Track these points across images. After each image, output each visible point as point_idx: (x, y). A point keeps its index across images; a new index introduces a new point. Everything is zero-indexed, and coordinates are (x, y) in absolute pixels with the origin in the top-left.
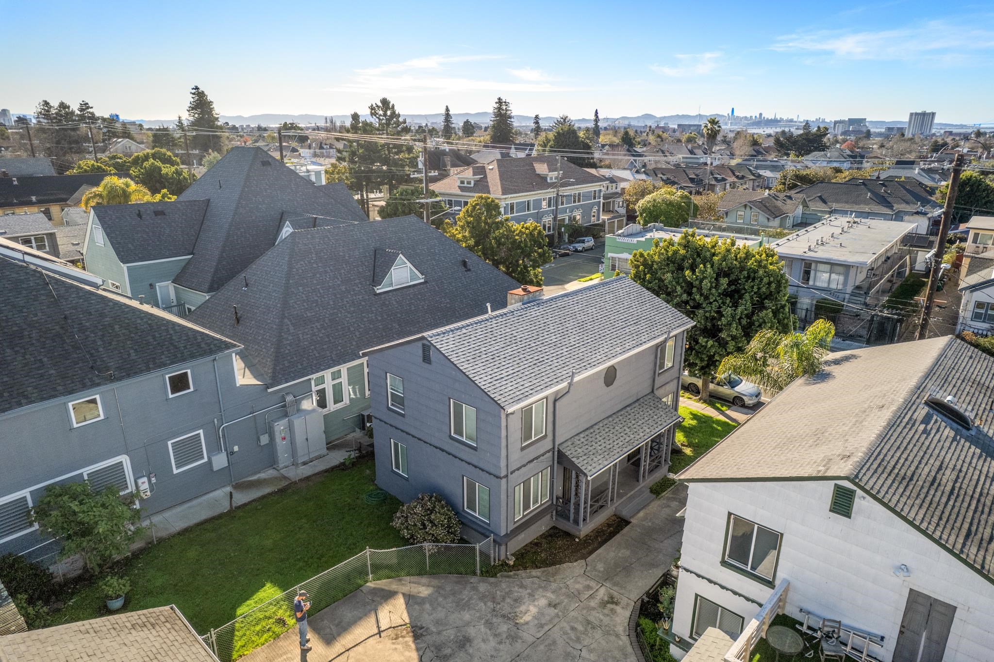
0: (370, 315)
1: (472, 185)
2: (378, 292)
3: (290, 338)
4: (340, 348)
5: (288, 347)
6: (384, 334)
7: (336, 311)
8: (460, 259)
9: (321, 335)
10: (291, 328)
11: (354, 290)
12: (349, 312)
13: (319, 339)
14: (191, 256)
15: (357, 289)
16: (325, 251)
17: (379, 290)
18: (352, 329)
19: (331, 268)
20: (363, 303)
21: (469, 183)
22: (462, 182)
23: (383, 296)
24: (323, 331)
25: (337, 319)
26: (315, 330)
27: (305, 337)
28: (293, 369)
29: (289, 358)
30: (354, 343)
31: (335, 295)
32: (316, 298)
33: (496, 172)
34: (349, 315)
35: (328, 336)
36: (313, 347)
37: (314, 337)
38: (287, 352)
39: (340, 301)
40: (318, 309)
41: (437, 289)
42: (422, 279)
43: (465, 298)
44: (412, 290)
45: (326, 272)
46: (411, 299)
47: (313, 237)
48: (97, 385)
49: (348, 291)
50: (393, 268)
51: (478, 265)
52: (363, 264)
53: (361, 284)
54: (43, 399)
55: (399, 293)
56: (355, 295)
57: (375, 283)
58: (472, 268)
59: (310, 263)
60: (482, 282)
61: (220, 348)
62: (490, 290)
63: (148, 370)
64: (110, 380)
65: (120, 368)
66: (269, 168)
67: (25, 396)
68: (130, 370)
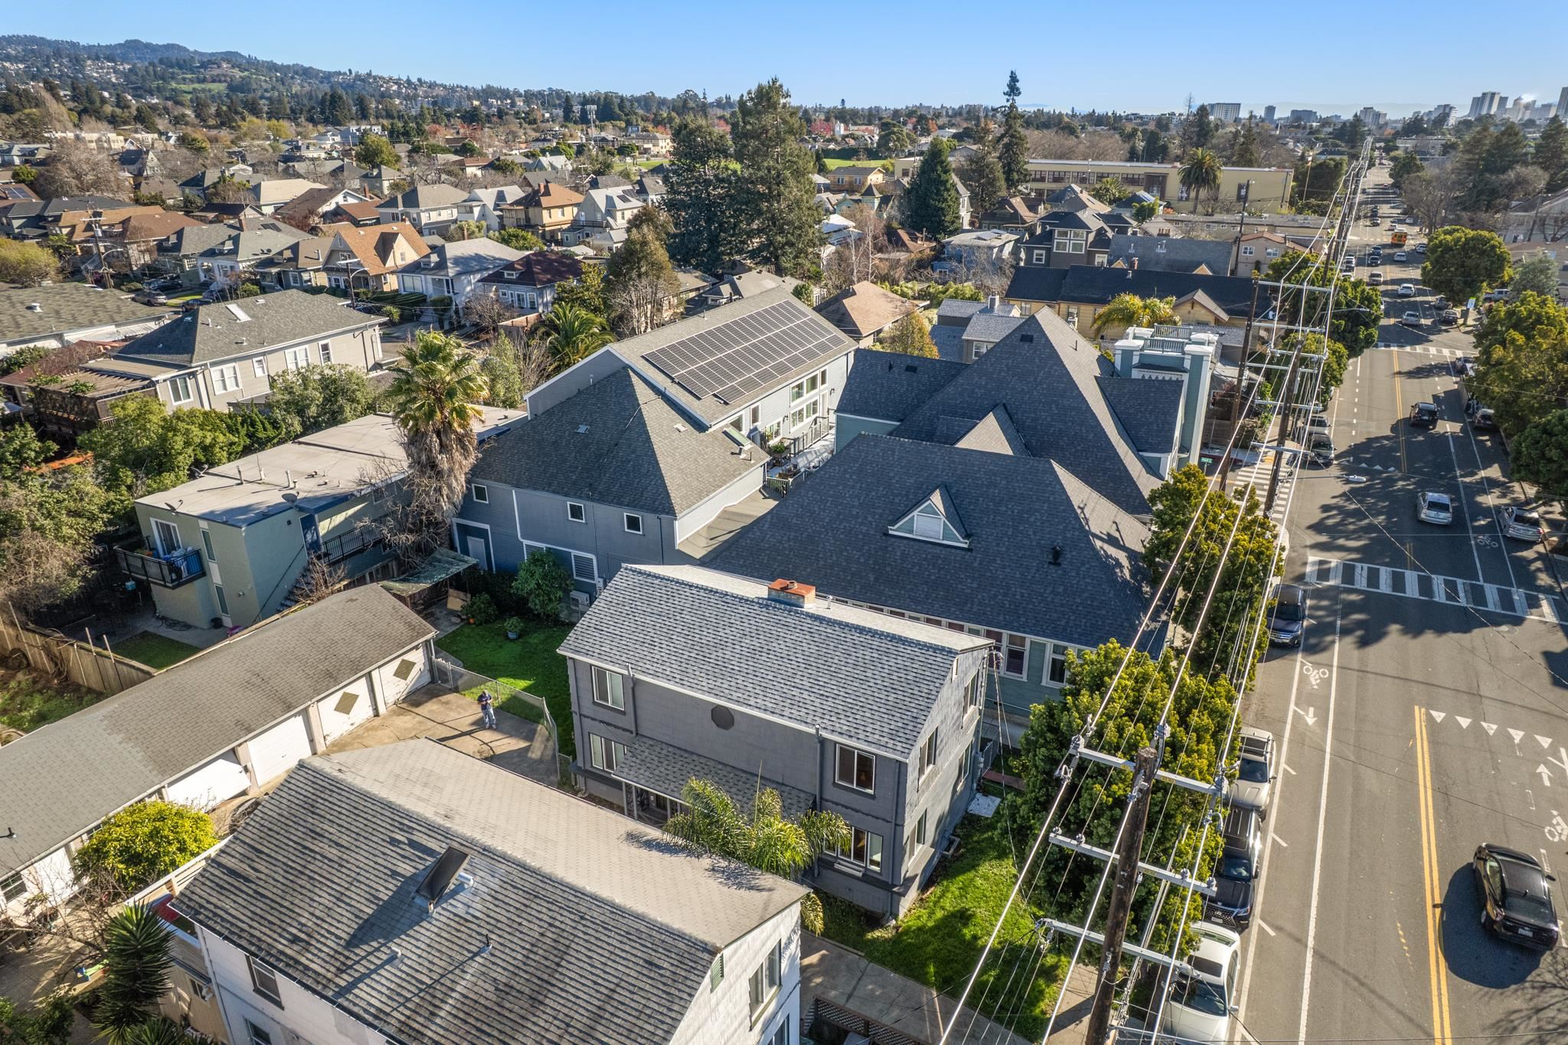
2: (890, 532)
7: (823, 530)
11: (866, 518)
12: (834, 538)
15: (870, 519)
17: (892, 531)
19: (864, 485)
20: (861, 536)
23: (893, 540)
24: (791, 543)
25: (816, 538)
31: (838, 515)
34: (832, 541)
35: (791, 550)
37: (778, 545)
39: (838, 523)
41: (977, 564)
42: (963, 544)
43: (1005, 595)
44: (938, 550)
45: (853, 487)
46: (925, 559)
47: (875, 445)
48: (580, 497)
49: (857, 516)
50: (915, 513)
51: (1083, 564)
52: (907, 495)
53: (881, 515)
54: (553, 492)
55: (916, 546)
56: (861, 524)
57: (894, 522)
58: (1065, 564)
59: (845, 471)
60: (1061, 589)
61: (663, 512)
62: (1062, 605)
63: (610, 503)
64: (589, 498)
65: (600, 493)
66: (1026, 345)
67: (550, 485)
68: (602, 498)
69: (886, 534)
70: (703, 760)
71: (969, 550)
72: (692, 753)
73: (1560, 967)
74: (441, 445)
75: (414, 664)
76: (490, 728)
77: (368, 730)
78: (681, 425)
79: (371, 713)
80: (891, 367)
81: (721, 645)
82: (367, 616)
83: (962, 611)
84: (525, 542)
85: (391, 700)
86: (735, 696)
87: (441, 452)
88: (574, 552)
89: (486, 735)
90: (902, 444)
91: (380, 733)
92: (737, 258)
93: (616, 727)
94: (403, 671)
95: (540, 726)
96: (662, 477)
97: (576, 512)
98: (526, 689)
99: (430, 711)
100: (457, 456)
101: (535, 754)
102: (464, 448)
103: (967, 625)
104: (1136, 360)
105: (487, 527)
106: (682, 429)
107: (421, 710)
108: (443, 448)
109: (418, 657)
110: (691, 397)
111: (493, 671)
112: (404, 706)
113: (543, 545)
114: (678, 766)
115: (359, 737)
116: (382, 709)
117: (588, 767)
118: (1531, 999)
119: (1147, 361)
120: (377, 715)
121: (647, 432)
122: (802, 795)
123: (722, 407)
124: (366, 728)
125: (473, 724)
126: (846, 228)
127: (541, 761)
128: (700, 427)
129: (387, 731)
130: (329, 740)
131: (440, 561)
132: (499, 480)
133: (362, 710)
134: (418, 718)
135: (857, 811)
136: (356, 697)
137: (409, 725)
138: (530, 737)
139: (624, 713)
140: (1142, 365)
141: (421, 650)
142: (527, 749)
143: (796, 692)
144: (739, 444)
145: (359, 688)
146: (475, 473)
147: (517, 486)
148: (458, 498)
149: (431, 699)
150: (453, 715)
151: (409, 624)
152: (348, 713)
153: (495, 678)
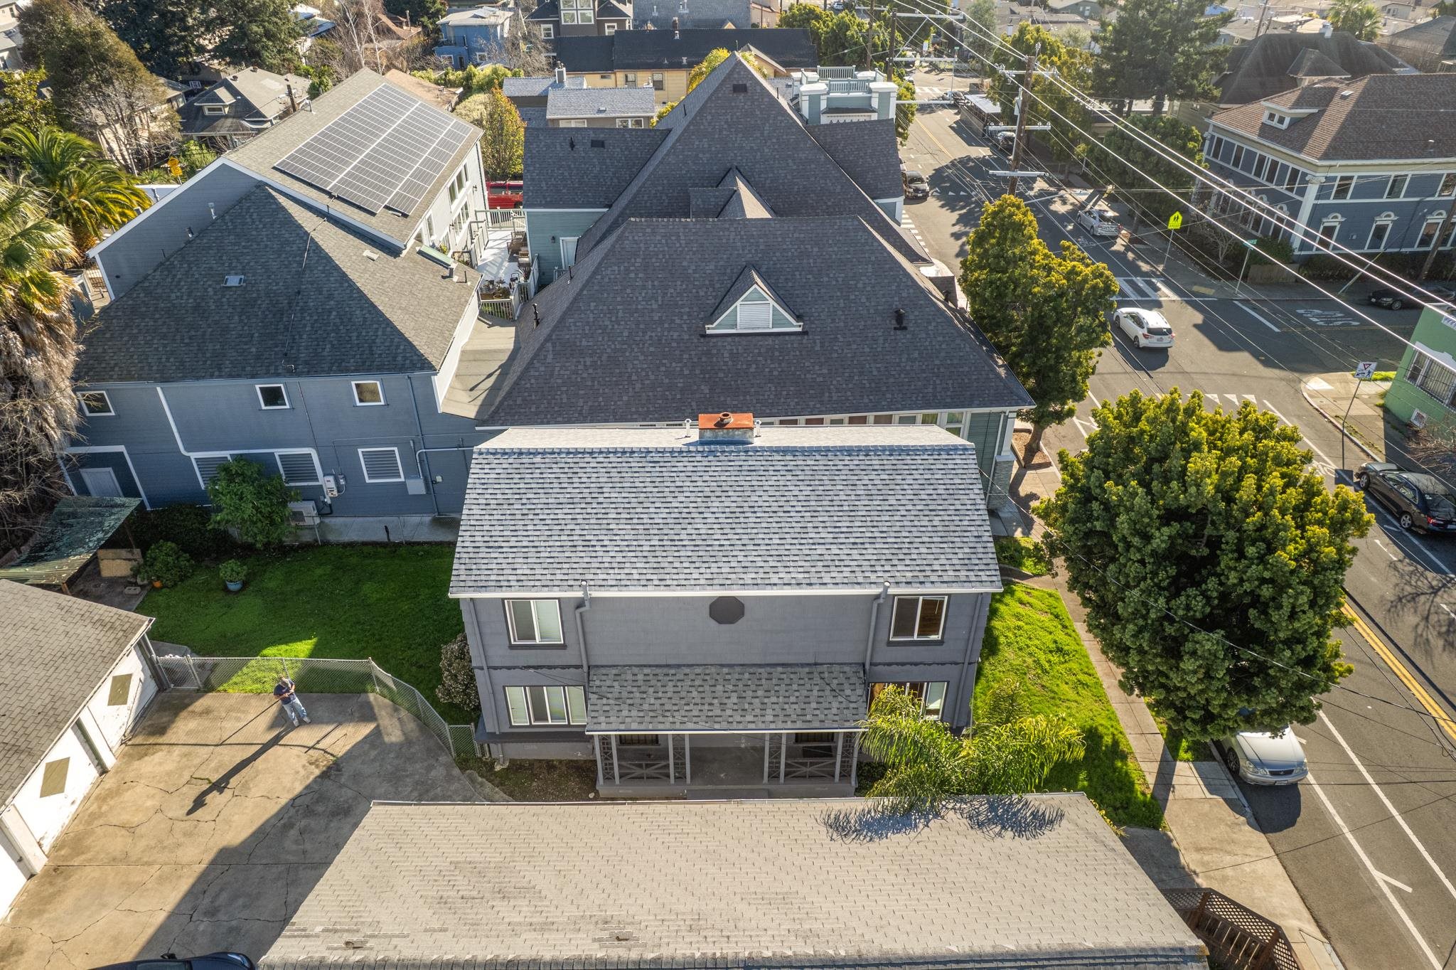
0: (674, 364)
1: (1284, 126)
2: (708, 332)
3: (542, 369)
4: (601, 399)
5: (533, 381)
6: (678, 396)
7: (625, 346)
8: (896, 304)
9: (585, 375)
10: (550, 356)
11: (672, 321)
12: (643, 353)
13: (579, 380)
14: (605, 210)
15: (678, 321)
16: (661, 256)
17: (711, 330)
18: (634, 378)
19: (656, 283)
20: (674, 344)
21: (1281, 121)
22: (1272, 116)
23: (715, 340)
24: (591, 371)
25: (621, 359)
26: (580, 367)
27: (562, 372)
28: (522, 410)
29: (526, 394)
30: (625, 398)
31: (638, 324)
32: (607, 323)
33: (1348, 107)
34: (642, 358)
35: (593, 379)
36: (565, 389)
37: (574, 376)
38: (528, 386)
39: (641, 334)
40: (600, 339)
41: (817, 348)
42: (796, 327)
43: (861, 373)
44: (770, 341)
45: (644, 287)
46: (760, 354)
47: (654, 233)
48: (278, 375)
49: (661, 322)
50: (738, 303)
51: (929, 323)
52: (712, 286)
53: (689, 314)
54: (231, 376)
55: (744, 341)
56: (669, 330)
57: (711, 318)
58: (911, 327)
59: (627, 269)
60: (916, 355)
61: (414, 367)
62: (923, 371)
63: (328, 372)
64: (291, 373)
65: (306, 363)
66: (741, 96)
67: (220, 369)
68: (313, 368)
69: (704, 336)
70: (698, 670)
71: (804, 333)
72: (679, 666)
73: (1407, 578)
74: (25, 344)
75: (130, 676)
76: (302, 723)
77: (102, 799)
78: (369, 252)
79: (93, 772)
80: (572, 145)
81: (684, 518)
82: (21, 633)
83: (822, 402)
84: (194, 456)
85: (115, 739)
86: (748, 578)
87: (27, 355)
88: (278, 452)
89: (304, 736)
90: (685, 226)
91: (128, 796)
92: (197, 59)
93: (550, 667)
94: (119, 694)
95: (371, 697)
96: (389, 323)
97: (273, 396)
98: (314, 653)
99: (188, 733)
100: (51, 352)
101: (394, 735)
102: (58, 339)
103: (827, 417)
104: (823, 105)
105: (121, 448)
106: (375, 256)
107: (170, 737)
108: (32, 347)
109: (131, 665)
110: (363, 214)
111: (247, 645)
112: (138, 740)
113: (226, 454)
114: (670, 688)
115: (93, 817)
116: (109, 761)
117: (506, 729)
118: (1416, 611)
119: (835, 105)
120: (103, 771)
121: (337, 268)
122: (847, 669)
123: (402, 221)
124: (99, 799)
125: (272, 727)
126: (312, 16)
127: (408, 742)
128: (392, 251)
129: (139, 789)
130: (47, 845)
131: (74, 515)
132: (129, 377)
133: (81, 776)
134: (177, 751)
135: (916, 664)
136: (65, 762)
137: (170, 766)
138: (367, 714)
139: (563, 647)
140: (831, 110)
141: (133, 653)
142: (377, 733)
143: (820, 550)
144: (446, 266)
145: (67, 746)
146: (80, 374)
147: (164, 379)
148: (72, 418)
149: (176, 714)
150: (230, 726)
151: (101, 623)
152: (61, 790)
153: (255, 651)
